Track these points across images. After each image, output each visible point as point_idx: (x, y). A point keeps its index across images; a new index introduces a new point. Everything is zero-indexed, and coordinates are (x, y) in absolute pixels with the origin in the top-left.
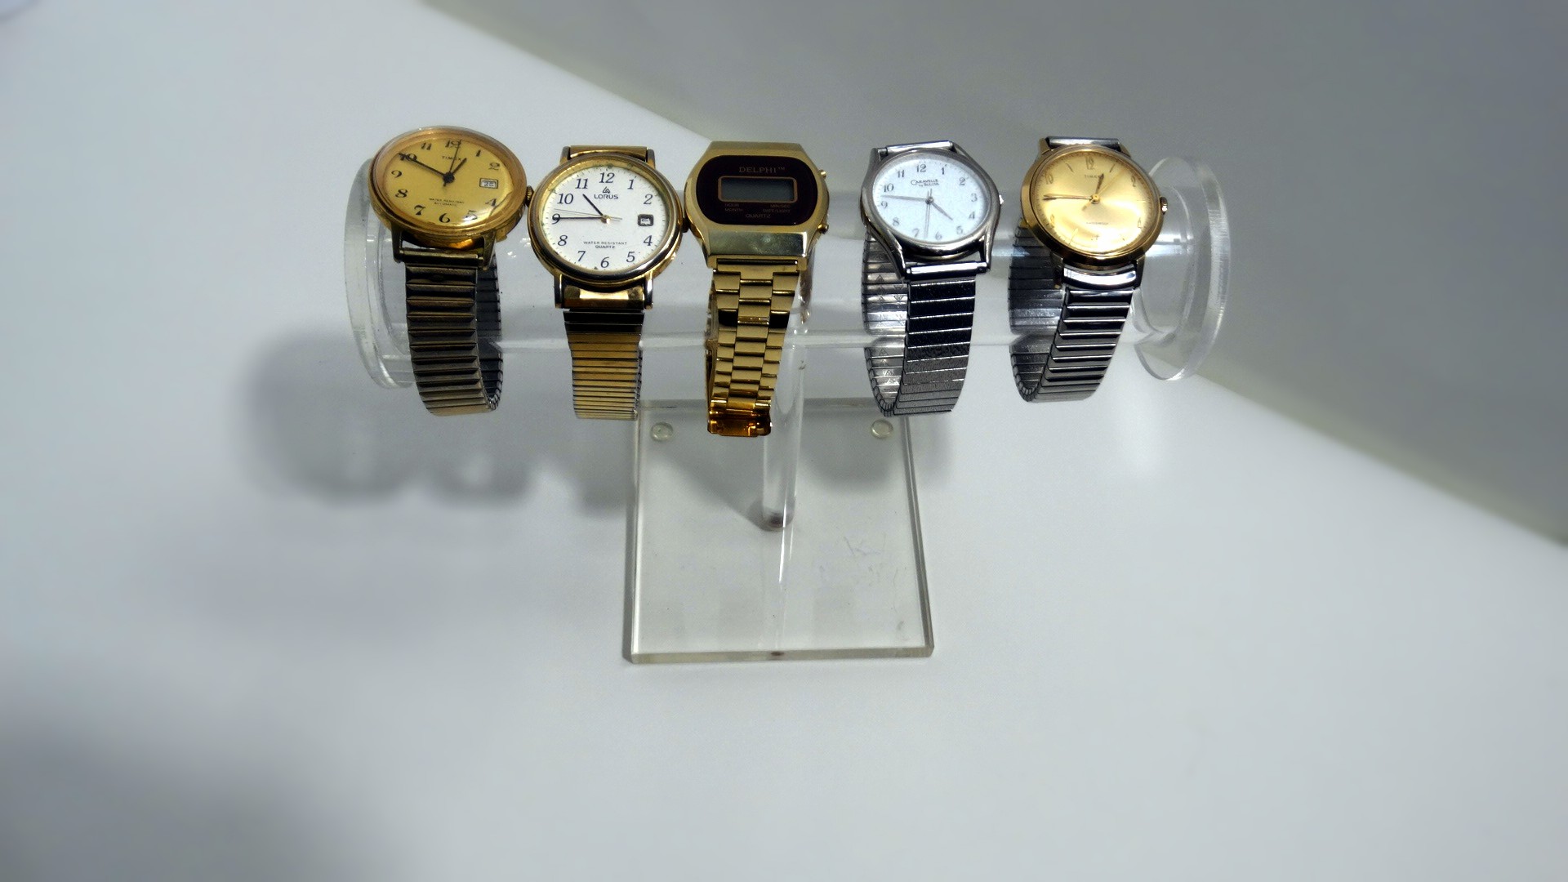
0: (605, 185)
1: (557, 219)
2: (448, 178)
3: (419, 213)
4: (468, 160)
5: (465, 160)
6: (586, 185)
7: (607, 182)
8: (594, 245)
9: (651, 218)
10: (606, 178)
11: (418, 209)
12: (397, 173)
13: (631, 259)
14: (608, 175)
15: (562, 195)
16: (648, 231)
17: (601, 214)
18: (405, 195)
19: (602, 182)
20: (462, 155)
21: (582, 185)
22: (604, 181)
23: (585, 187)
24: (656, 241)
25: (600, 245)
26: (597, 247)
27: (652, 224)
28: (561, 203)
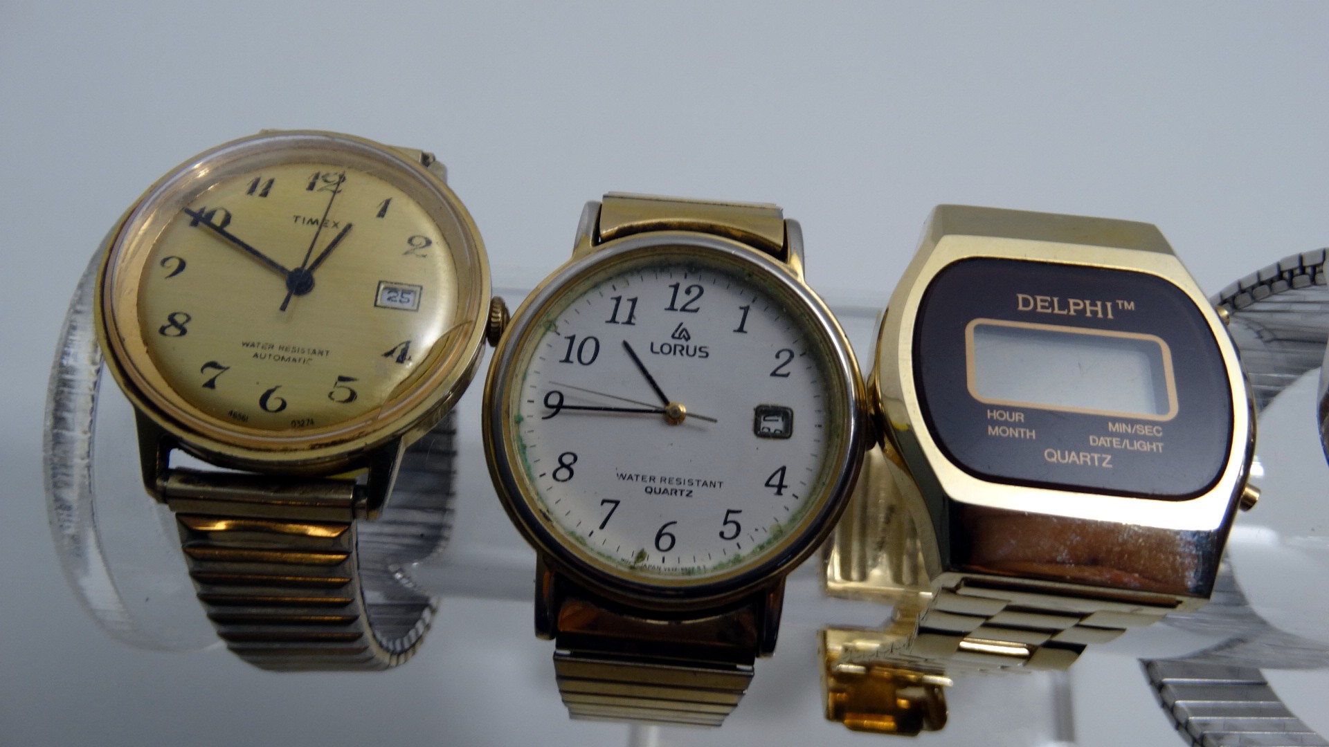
0: (678, 317)
1: (556, 407)
2: (300, 283)
3: (211, 384)
4: (354, 228)
5: (349, 226)
6: (631, 316)
7: (683, 309)
8: (641, 486)
9: (786, 414)
10: (682, 299)
11: (211, 373)
12: (174, 264)
13: (730, 530)
14: (688, 292)
15: (572, 339)
16: (774, 453)
17: (665, 400)
18: (183, 332)
19: (672, 308)
20: (341, 216)
21: (623, 315)
22: (678, 305)
23: (629, 322)
24: (798, 480)
25: (657, 485)
26: (649, 491)
27: (786, 433)
28: (567, 360)
